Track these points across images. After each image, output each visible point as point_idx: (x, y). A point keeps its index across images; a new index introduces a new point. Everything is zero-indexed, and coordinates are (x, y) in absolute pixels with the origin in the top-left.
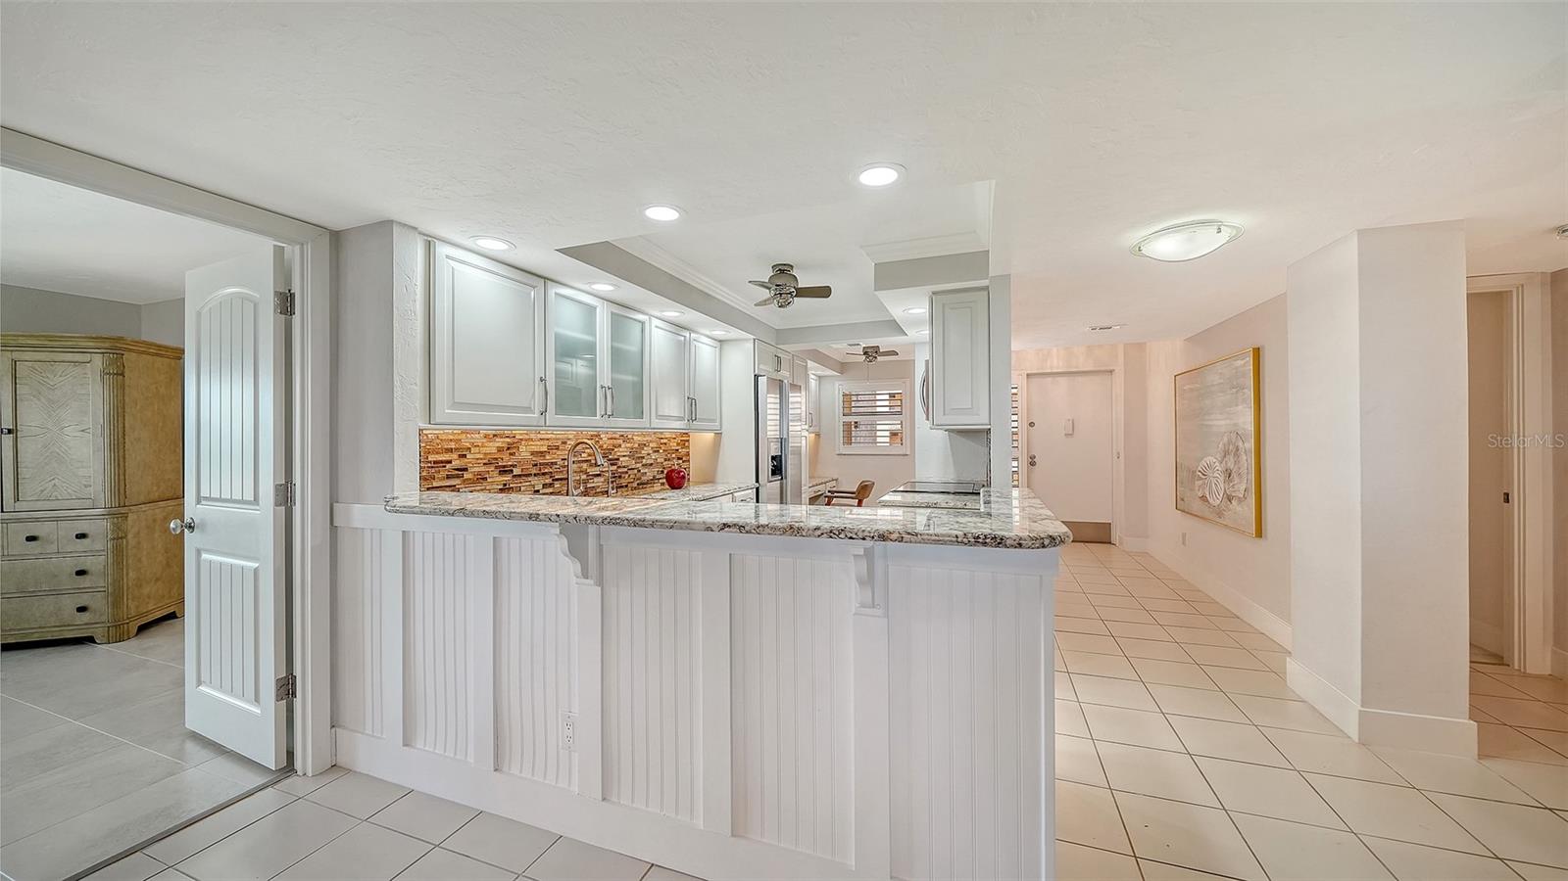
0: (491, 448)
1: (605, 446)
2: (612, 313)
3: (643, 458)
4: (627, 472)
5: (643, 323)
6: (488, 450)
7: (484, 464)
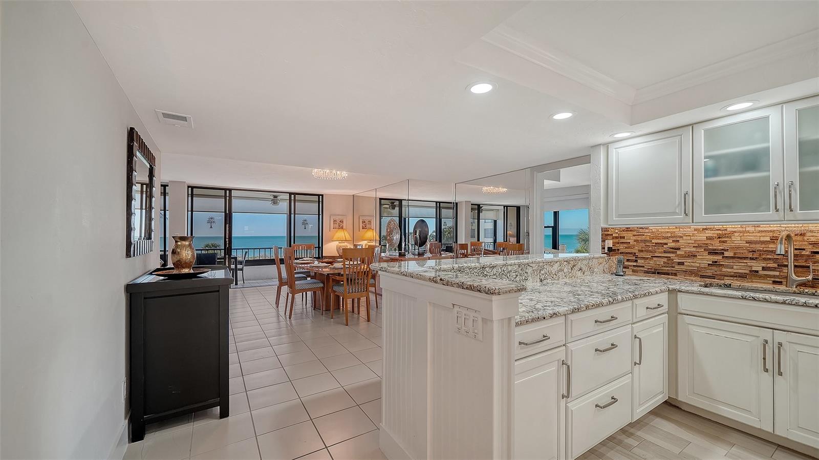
2: (800, 110)
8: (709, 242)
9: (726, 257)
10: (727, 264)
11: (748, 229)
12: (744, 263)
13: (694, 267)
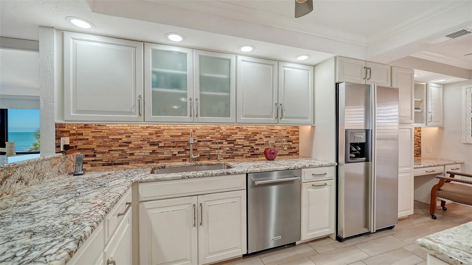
0: (146, 133)
1: (224, 133)
2: (200, 56)
3: (256, 140)
4: (241, 148)
5: (229, 60)
6: (144, 134)
7: (141, 140)
8: (150, 137)
9: (160, 146)
10: (160, 151)
11: (171, 128)
12: (169, 150)
13: (141, 156)
